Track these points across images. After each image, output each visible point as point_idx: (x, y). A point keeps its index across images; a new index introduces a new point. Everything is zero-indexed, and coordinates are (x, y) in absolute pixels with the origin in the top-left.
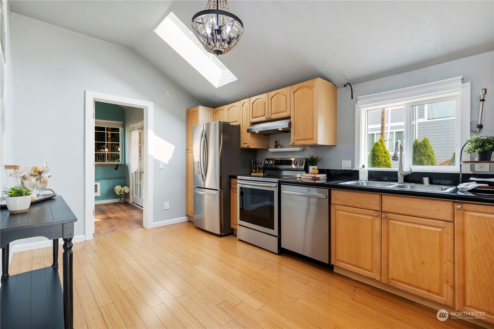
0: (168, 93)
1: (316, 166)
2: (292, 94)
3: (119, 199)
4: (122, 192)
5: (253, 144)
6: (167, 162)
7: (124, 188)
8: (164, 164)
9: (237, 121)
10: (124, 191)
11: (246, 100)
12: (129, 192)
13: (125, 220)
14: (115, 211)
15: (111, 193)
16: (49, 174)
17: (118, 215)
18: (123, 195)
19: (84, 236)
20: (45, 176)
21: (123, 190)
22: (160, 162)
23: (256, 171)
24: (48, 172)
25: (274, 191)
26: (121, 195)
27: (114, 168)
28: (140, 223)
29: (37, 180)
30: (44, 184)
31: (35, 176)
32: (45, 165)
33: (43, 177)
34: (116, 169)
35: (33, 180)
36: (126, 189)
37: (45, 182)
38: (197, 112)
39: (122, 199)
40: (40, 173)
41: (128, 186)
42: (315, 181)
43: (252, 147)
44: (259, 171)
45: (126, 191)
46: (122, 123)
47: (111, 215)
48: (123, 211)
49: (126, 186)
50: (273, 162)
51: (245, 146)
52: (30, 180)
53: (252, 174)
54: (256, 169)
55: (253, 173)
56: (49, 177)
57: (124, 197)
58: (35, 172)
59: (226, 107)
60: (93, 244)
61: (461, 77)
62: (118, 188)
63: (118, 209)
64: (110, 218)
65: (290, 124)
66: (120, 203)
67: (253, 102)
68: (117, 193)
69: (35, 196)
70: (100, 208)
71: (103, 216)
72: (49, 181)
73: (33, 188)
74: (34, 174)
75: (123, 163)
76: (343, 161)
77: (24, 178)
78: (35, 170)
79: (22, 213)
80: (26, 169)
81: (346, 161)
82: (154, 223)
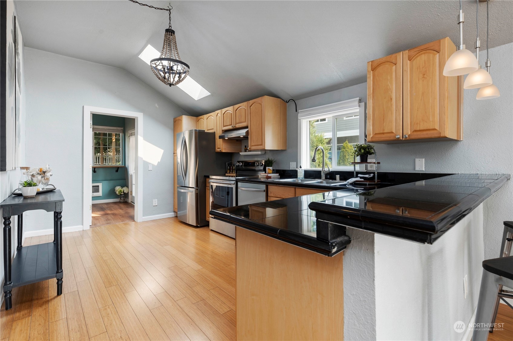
0: (157, 105)
1: (272, 167)
2: (249, 107)
3: (119, 199)
4: (121, 192)
5: (225, 149)
6: (156, 164)
7: (123, 188)
8: (153, 165)
9: (213, 129)
10: (124, 191)
11: (219, 111)
12: (128, 193)
13: (120, 216)
14: (114, 209)
15: (112, 193)
16: (50, 173)
17: (115, 212)
18: (122, 195)
19: (82, 226)
20: (48, 174)
21: (122, 190)
22: (150, 164)
23: (230, 172)
24: (50, 172)
25: (233, 188)
26: (121, 195)
27: (115, 170)
28: (132, 218)
29: (42, 177)
30: (47, 181)
31: (40, 174)
32: (48, 167)
33: (46, 175)
34: (117, 171)
35: (39, 177)
36: (125, 190)
37: (48, 179)
38: (181, 120)
39: (122, 199)
40: (44, 172)
41: (128, 187)
42: (268, 179)
43: (224, 151)
44: (232, 172)
45: (126, 191)
46: (122, 128)
47: (109, 212)
48: (121, 209)
49: (125, 187)
50: (242, 164)
51: (218, 150)
52: (37, 177)
53: (226, 174)
54: (230, 169)
55: (228, 173)
56: (51, 175)
57: (124, 197)
58: (40, 172)
59: (205, 116)
60: (90, 233)
61: (358, 98)
62: (118, 189)
63: (117, 207)
64: (108, 214)
65: (247, 133)
66: (120, 202)
67: (223, 113)
68: (117, 193)
69: (41, 187)
70: (101, 206)
71: (102, 213)
72: (51, 178)
73: (39, 183)
74: (40, 173)
75: (123, 166)
76: (291, 163)
77: (33, 176)
78: (41, 170)
79: (31, 198)
80: (34, 169)
81: (293, 163)
82: (143, 217)
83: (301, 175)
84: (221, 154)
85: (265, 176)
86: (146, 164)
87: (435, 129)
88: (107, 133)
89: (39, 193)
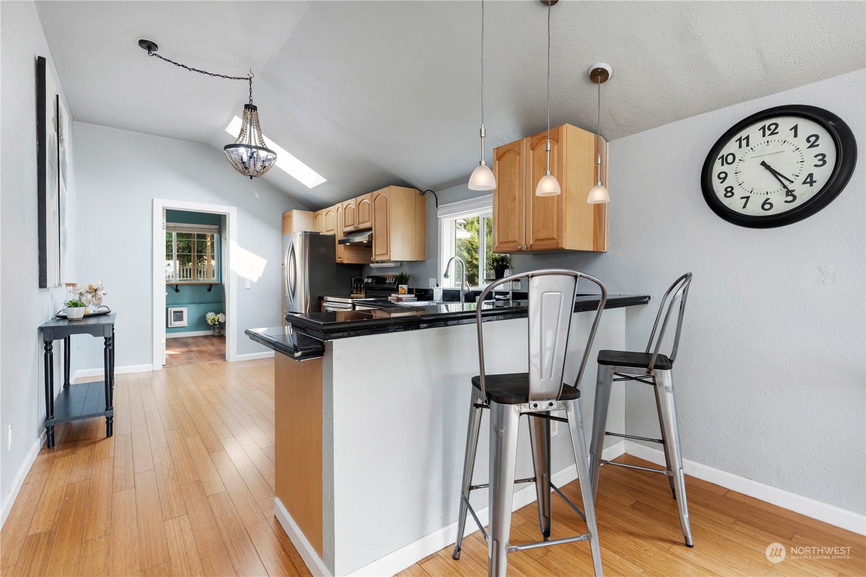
0: (257, 195)
1: (407, 286)
2: (373, 201)
3: (213, 331)
4: (215, 321)
5: (348, 259)
6: (255, 280)
7: (218, 315)
8: (252, 282)
9: (333, 230)
10: (218, 320)
11: (339, 205)
12: (225, 322)
13: (208, 354)
14: (203, 344)
15: (202, 323)
16: (104, 292)
17: (203, 348)
18: (217, 325)
19: (152, 365)
20: (100, 293)
21: (216, 318)
22: (247, 280)
23: (357, 291)
24: (102, 289)
26: (214, 325)
27: (206, 288)
28: (223, 356)
29: (93, 297)
30: (99, 301)
31: (91, 293)
32: (100, 283)
33: (98, 294)
34: (209, 290)
35: (89, 296)
36: (220, 317)
37: (100, 299)
38: (290, 216)
39: (217, 331)
40: (96, 290)
41: (224, 313)
43: (345, 262)
44: (360, 291)
45: (221, 320)
46: (217, 227)
47: (194, 349)
48: (212, 344)
49: (221, 314)
50: (373, 280)
51: (338, 260)
52: (86, 296)
53: (352, 295)
54: (357, 288)
55: (354, 294)
56: (105, 294)
57: (219, 328)
58: (90, 289)
59: (324, 211)
60: (163, 375)
62: (210, 316)
63: (208, 342)
64: (192, 351)
65: (371, 237)
66: (213, 336)
67: (345, 207)
68: (209, 322)
69: (91, 310)
70: (185, 340)
71: (185, 349)
72: (104, 298)
73: (89, 304)
74: (89, 291)
75: (219, 282)
76: (430, 279)
77: (81, 294)
78: (90, 287)
79: (78, 320)
80: (83, 286)
81: (433, 279)
82: (238, 356)
83: (438, 295)
84: (342, 265)
85: (395, 298)
86: (241, 280)
87: (554, 239)
88: (194, 234)
89: (87, 317)
